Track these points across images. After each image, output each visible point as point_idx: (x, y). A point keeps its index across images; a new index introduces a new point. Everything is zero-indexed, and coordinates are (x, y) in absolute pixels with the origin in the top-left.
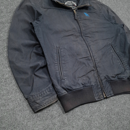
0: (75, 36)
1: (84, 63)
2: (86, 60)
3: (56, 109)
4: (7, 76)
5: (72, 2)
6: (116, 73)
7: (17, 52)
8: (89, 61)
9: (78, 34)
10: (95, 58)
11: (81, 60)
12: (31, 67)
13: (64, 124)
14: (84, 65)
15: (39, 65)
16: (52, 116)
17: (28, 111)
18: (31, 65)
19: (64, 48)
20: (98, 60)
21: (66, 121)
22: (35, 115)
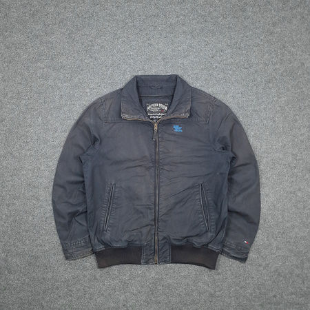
0: (145, 167)
1: (142, 213)
2: (147, 208)
3: (91, 261)
4: (48, 215)
5: (160, 105)
6: (185, 235)
7: (62, 189)
8: (149, 211)
9: (151, 165)
10: (160, 207)
11: (139, 207)
12: (69, 213)
13: (96, 279)
14: (141, 215)
15: (78, 211)
16: (84, 267)
17: (61, 256)
18: (70, 211)
19: (121, 187)
20: (163, 211)
21: (98, 277)
22: (67, 262)
